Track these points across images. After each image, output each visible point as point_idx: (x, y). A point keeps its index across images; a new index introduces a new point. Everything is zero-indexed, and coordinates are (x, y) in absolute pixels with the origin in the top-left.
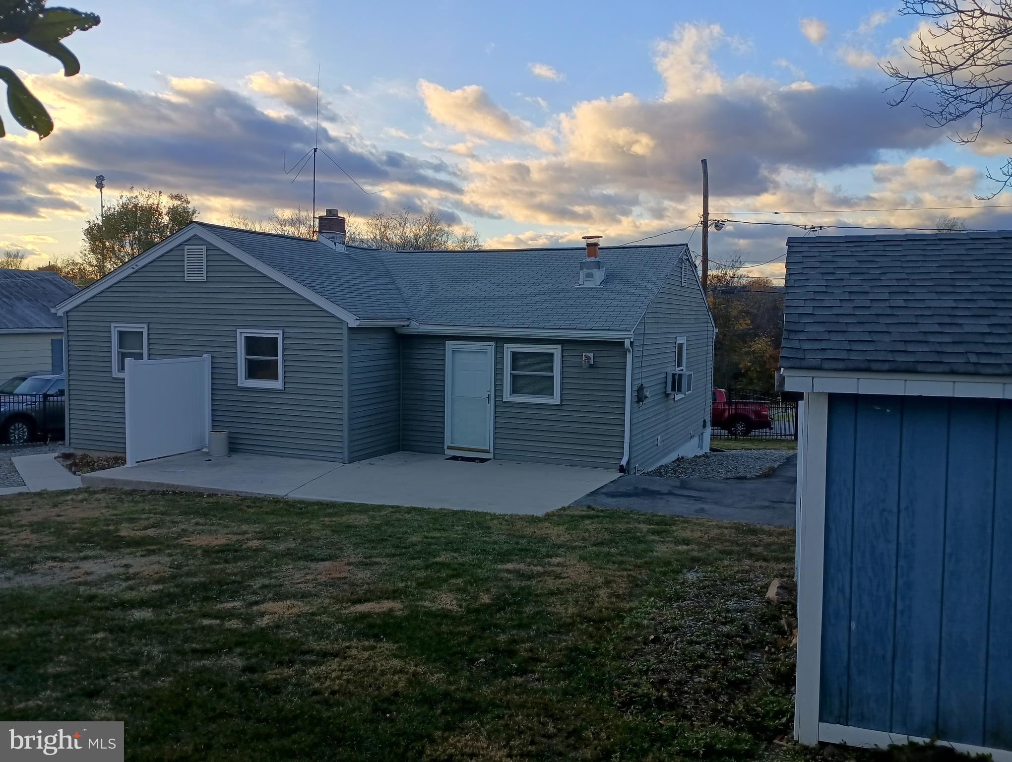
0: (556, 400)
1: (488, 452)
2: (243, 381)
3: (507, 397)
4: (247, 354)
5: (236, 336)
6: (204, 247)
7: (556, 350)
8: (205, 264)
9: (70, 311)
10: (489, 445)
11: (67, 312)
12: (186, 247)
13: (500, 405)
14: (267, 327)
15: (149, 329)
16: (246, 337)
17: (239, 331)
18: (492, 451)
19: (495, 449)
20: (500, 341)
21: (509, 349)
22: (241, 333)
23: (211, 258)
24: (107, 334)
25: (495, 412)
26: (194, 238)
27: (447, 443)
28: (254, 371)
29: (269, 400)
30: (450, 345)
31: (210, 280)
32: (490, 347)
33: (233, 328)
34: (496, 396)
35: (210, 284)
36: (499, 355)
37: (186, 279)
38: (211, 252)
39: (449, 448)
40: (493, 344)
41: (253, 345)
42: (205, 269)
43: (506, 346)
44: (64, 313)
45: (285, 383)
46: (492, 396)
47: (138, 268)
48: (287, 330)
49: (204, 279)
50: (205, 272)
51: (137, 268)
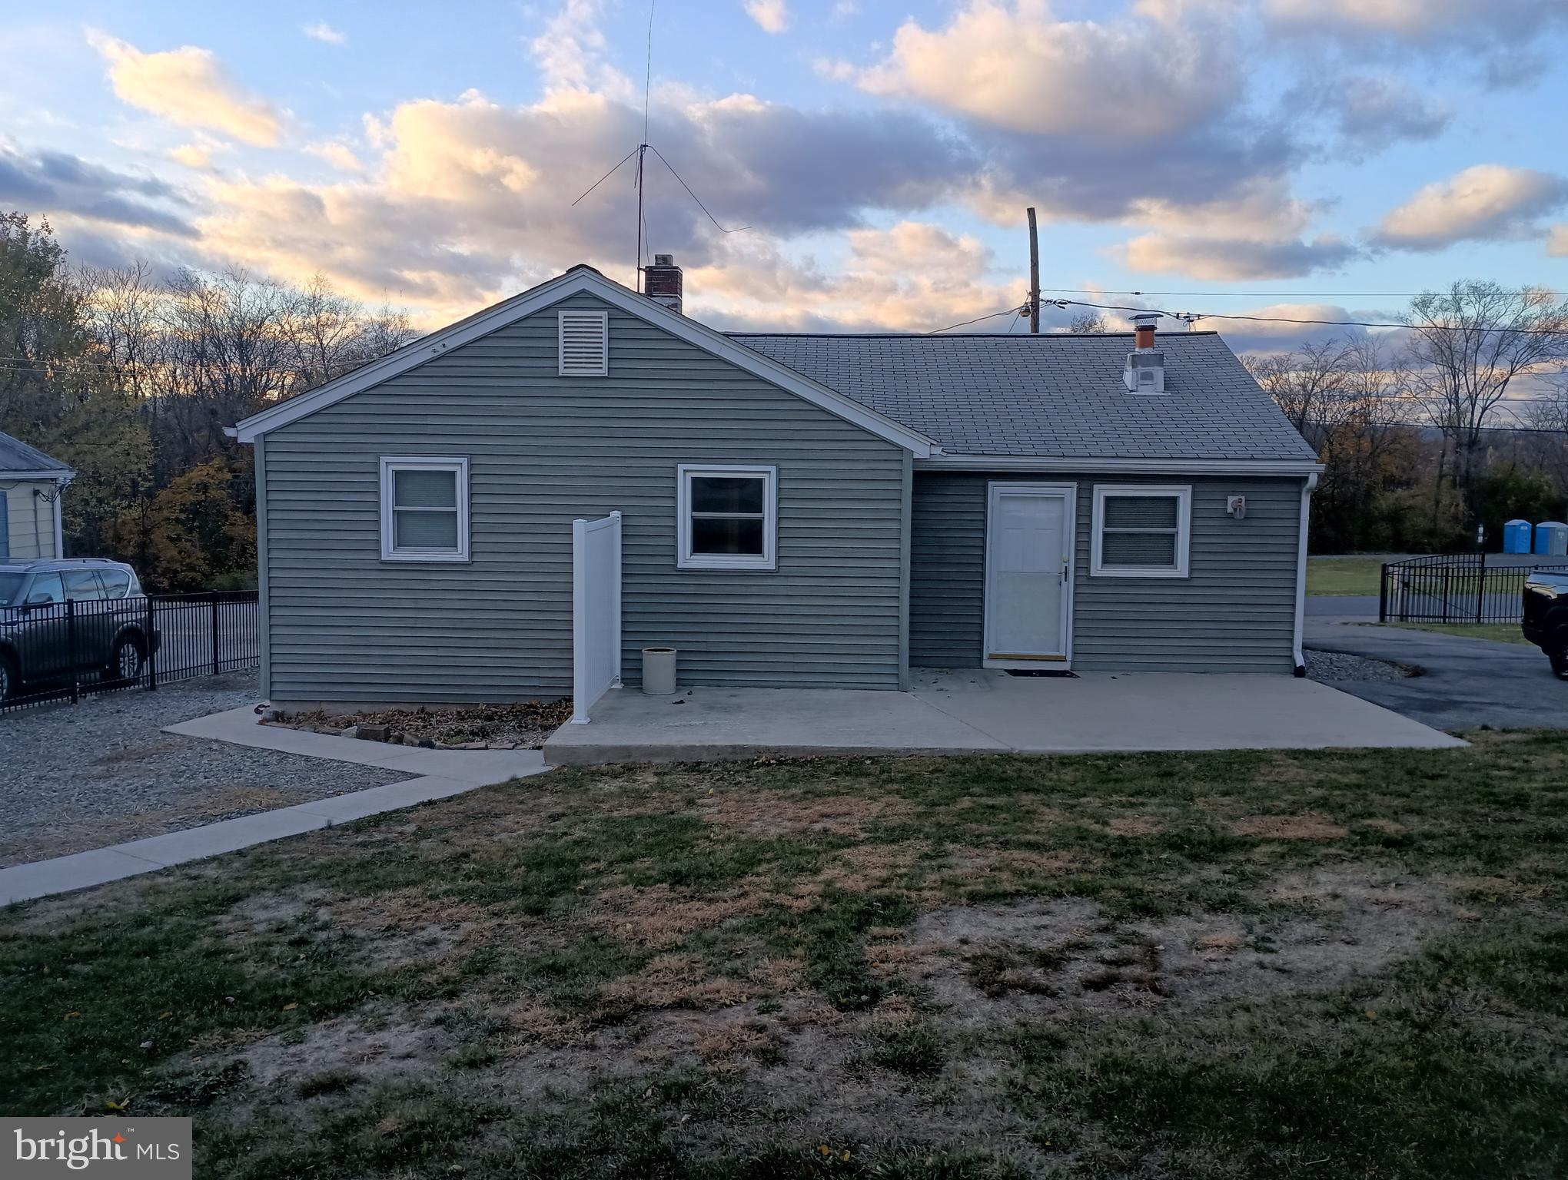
0: (1182, 570)
1: (1063, 660)
2: (688, 559)
3: (1097, 569)
4: (695, 509)
5: (675, 479)
6: (604, 314)
7: (1184, 494)
8: (605, 345)
9: (272, 432)
10: (1066, 649)
11: (265, 435)
12: (561, 314)
13: (1084, 580)
14: (744, 460)
15: (471, 466)
16: (694, 480)
17: (681, 468)
18: (1069, 658)
19: (1074, 653)
20: (1086, 480)
21: (1101, 492)
22: (685, 471)
23: (615, 334)
24: (371, 478)
25: (1076, 594)
26: (581, 296)
27: (989, 648)
28: (706, 539)
29: (743, 591)
30: (995, 488)
31: (616, 374)
32: (1069, 491)
33: (670, 463)
34: (1077, 568)
35: (613, 381)
36: (1085, 502)
37: (562, 371)
38: (616, 324)
39: (993, 657)
40: (1075, 484)
41: (707, 493)
42: (605, 355)
43: (1096, 487)
44: (257, 437)
45: (779, 558)
46: (1072, 569)
47: (445, 350)
48: (784, 465)
49: (604, 372)
50: (605, 360)
51: (442, 351)
